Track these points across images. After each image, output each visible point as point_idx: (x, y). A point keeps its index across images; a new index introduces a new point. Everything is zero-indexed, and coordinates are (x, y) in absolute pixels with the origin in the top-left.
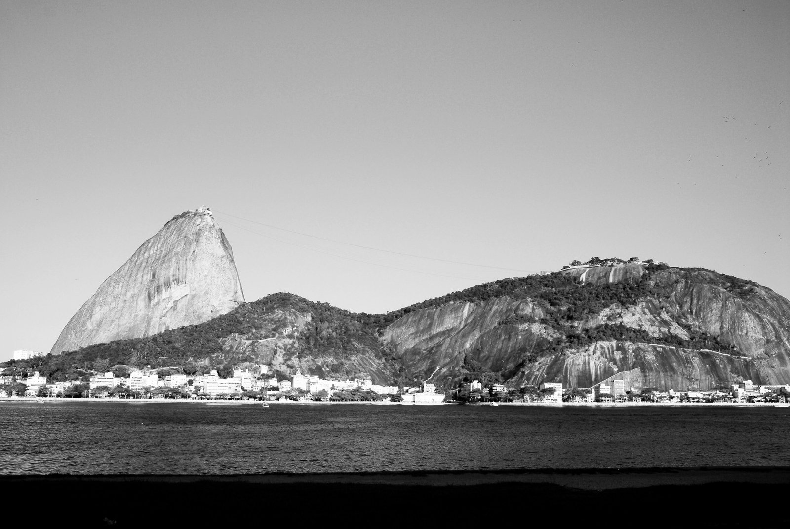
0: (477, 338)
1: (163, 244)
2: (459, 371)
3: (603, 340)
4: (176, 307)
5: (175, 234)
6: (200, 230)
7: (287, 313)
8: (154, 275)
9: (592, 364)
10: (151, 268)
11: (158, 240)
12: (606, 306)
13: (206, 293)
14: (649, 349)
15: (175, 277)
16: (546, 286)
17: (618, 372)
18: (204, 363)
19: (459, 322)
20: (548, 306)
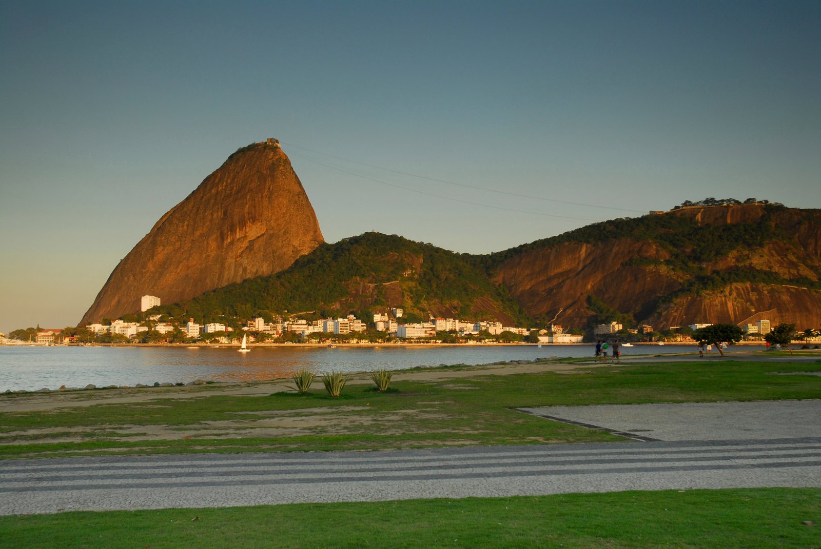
0: (599, 279)
1: (233, 179)
2: (585, 312)
3: (737, 282)
4: (252, 247)
5: (246, 169)
6: (273, 164)
7: (403, 256)
8: (225, 213)
9: (730, 304)
10: (222, 204)
11: (227, 174)
12: (732, 248)
13: (286, 232)
14: (783, 290)
15: (250, 215)
16: (663, 226)
17: (756, 312)
18: (336, 307)
19: (576, 262)
20: (671, 248)
